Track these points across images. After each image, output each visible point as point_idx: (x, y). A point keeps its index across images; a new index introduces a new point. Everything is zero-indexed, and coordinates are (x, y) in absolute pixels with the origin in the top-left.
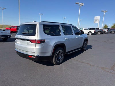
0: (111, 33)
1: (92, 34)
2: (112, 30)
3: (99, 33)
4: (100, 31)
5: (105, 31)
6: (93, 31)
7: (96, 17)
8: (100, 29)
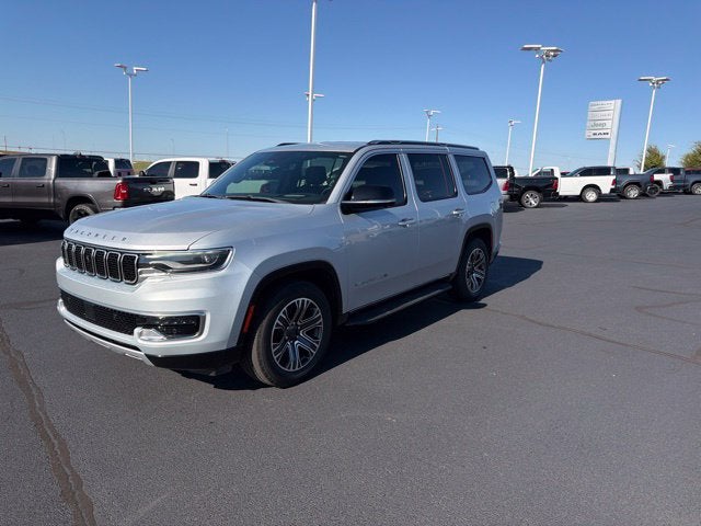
0: (688, 192)
1: (601, 198)
2: (692, 179)
3: (633, 193)
4: (637, 184)
5: (659, 183)
6: (605, 183)
7: (595, 105)
8: (631, 172)
